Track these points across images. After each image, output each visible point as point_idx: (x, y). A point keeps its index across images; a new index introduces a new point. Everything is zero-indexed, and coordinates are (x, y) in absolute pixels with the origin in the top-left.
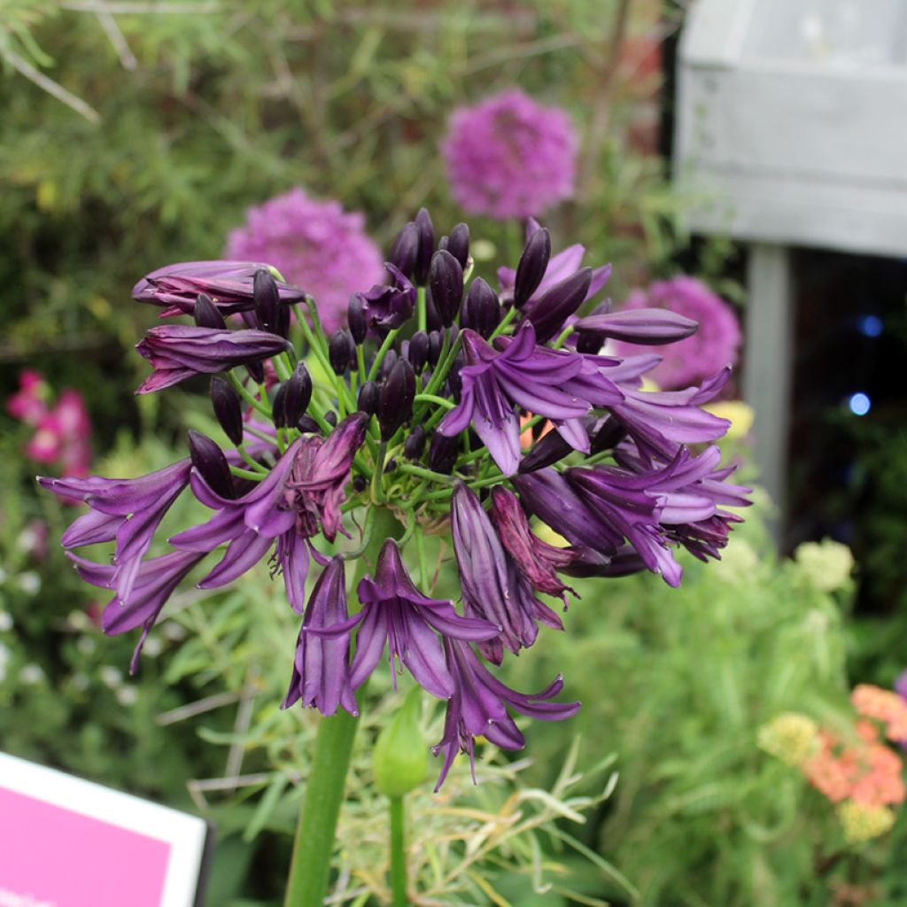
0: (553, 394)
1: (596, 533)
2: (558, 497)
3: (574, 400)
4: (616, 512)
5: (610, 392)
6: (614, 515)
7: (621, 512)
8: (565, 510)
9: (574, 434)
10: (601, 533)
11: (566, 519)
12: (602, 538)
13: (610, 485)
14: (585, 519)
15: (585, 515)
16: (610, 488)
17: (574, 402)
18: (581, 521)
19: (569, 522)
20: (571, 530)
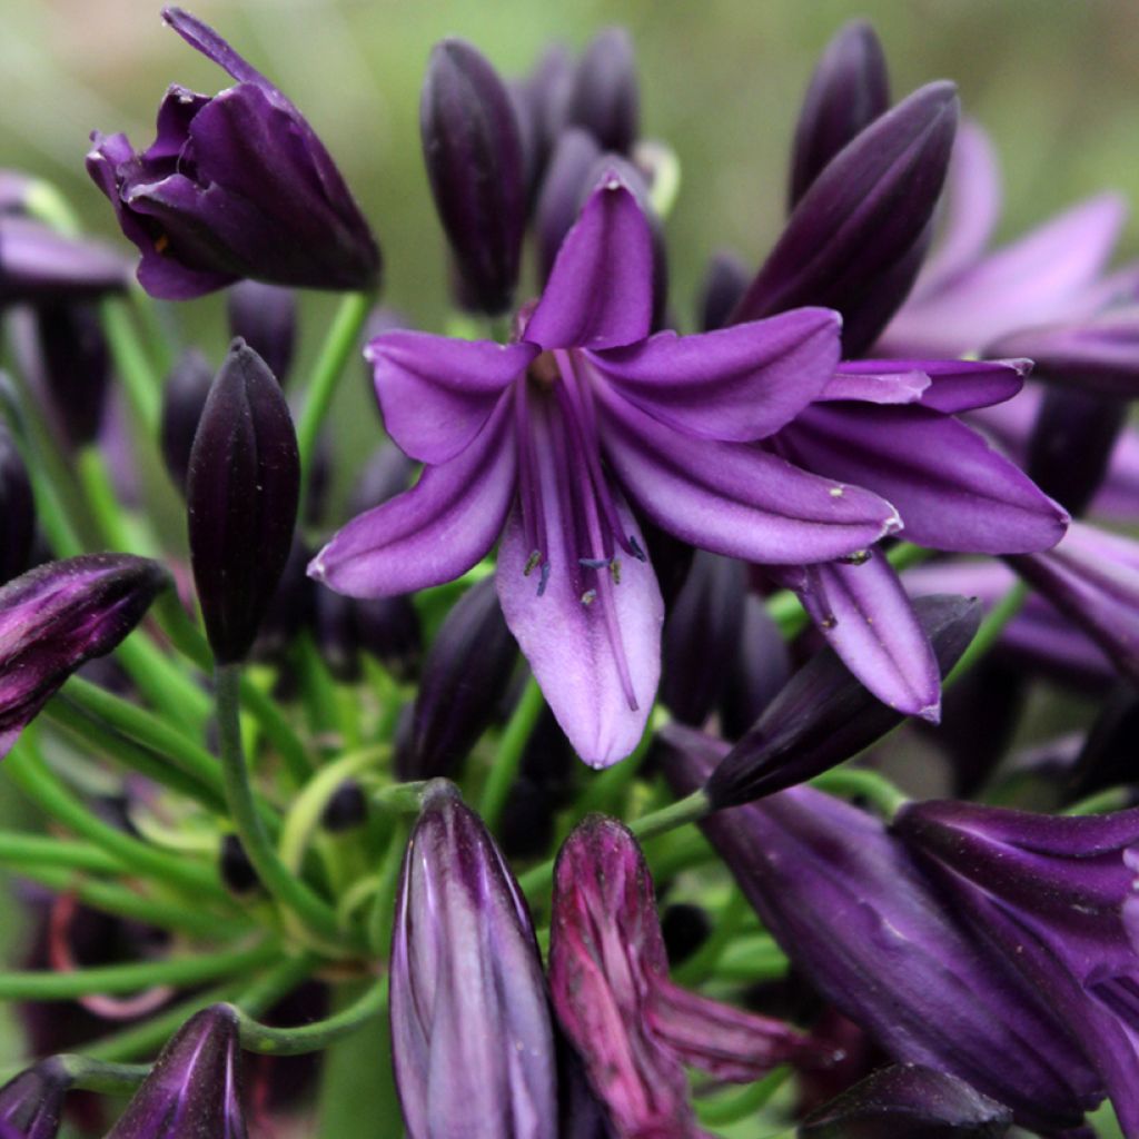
0: (768, 478)
1: (996, 1036)
2: (862, 900)
3: (836, 492)
4: (1038, 940)
5: (1016, 505)
6: (1037, 953)
7: (1057, 940)
8: (884, 945)
9: (888, 653)
10: (1014, 1036)
11: (887, 981)
12: (1018, 1056)
13: (1029, 849)
14: (955, 981)
15: (960, 969)
16: (1030, 860)
17: (837, 500)
18: (941, 991)
19: (899, 991)
20: (906, 1022)
